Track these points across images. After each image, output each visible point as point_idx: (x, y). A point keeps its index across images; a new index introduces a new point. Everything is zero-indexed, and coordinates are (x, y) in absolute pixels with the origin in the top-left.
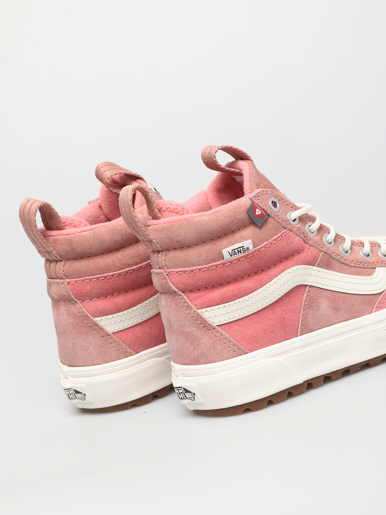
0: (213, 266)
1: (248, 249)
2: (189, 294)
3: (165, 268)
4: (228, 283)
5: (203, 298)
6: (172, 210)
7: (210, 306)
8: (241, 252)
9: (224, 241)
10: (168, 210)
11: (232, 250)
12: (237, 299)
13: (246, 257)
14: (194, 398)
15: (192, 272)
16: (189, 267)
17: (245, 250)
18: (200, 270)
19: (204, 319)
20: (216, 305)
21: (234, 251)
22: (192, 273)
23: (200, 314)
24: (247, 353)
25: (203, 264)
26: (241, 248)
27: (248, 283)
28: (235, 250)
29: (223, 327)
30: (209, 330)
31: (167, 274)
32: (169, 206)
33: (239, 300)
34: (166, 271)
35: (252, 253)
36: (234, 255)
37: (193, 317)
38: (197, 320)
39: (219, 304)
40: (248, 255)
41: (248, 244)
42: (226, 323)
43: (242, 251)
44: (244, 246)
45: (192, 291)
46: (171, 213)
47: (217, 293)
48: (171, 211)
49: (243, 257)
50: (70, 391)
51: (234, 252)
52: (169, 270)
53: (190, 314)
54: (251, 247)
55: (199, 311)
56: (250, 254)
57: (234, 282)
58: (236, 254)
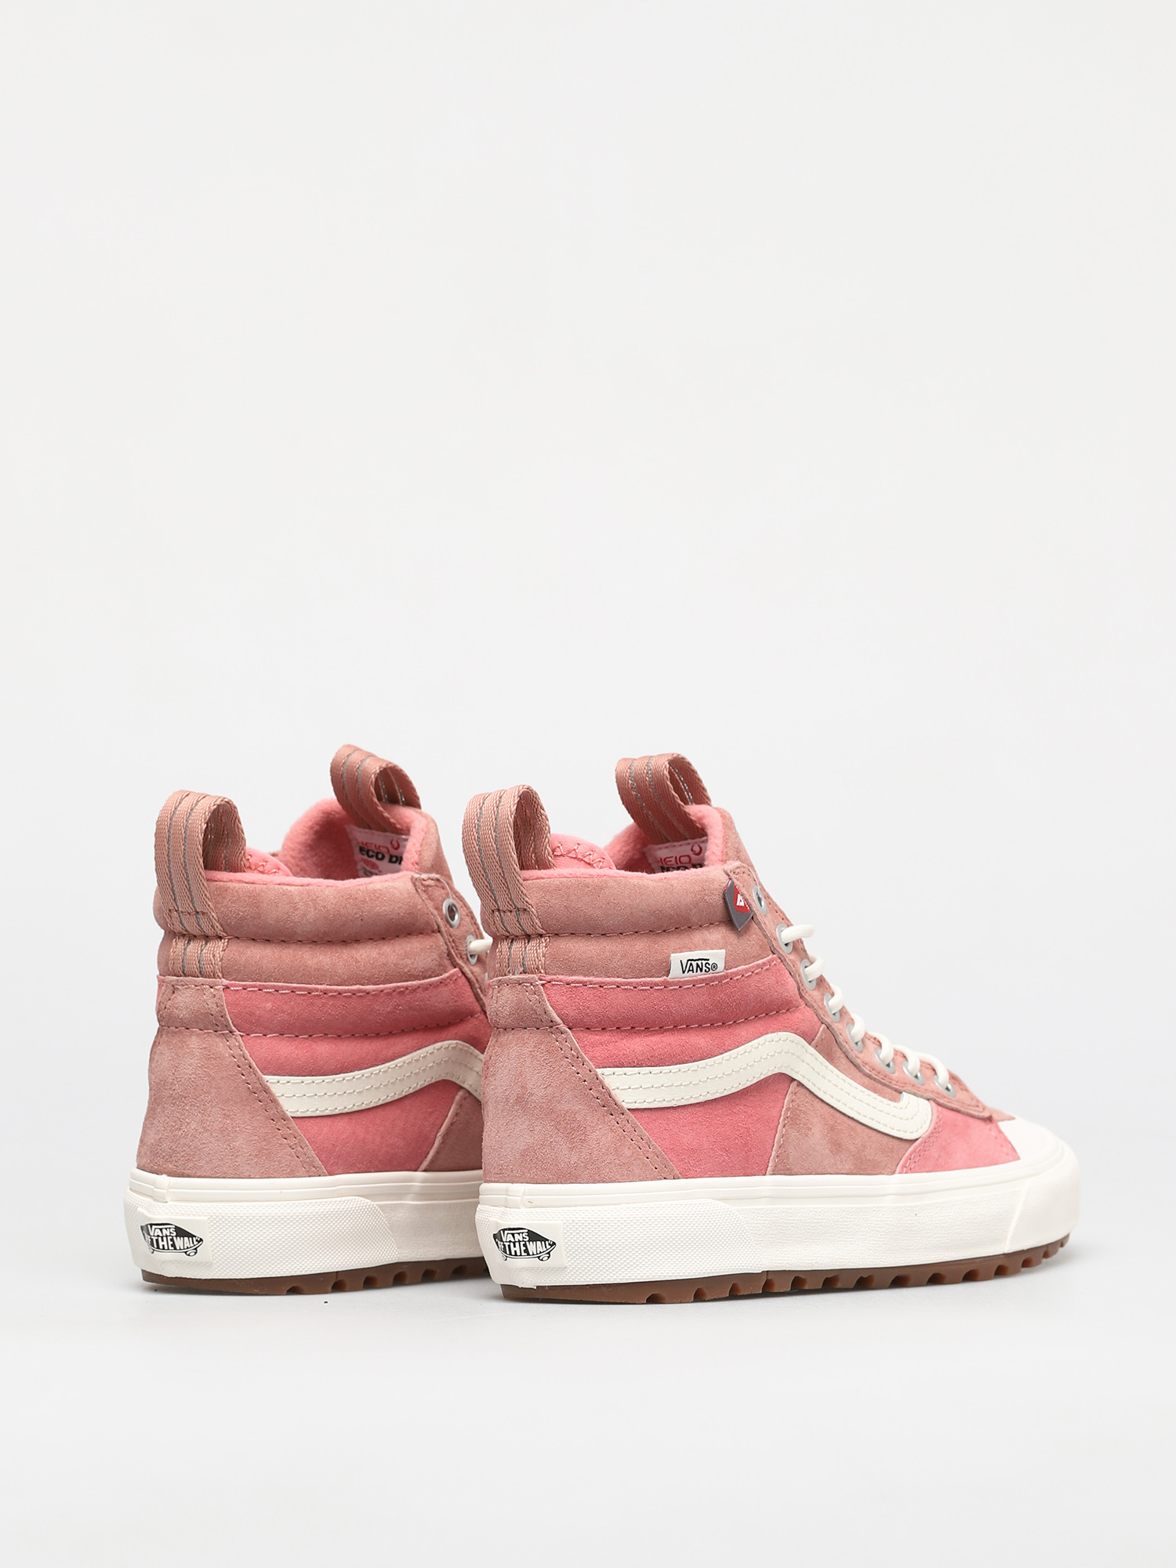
0: (645, 984)
1: (715, 966)
2: (581, 1034)
3: (542, 971)
4: (662, 1029)
5: (611, 1047)
6: (579, 857)
7: (622, 1066)
8: (701, 970)
9: (673, 941)
10: (570, 855)
11: (688, 960)
12: (676, 1064)
13: (707, 982)
14: (549, 1253)
15: (600, 986)
16: (597, 976)
17: (710, 967)
18: (618, 987)
19: (607, 1089)
20: (635, 1067)
21: (691, 964)
22: (601, 989)
23: (600, 1077)
24: (679, 1178)
25: (627, 976)
26: (704, 962)
27: (699, 1040)
28: (693, 962)
29: (639, 1114)
30: (612, 1115)
31: (543, 985)
32: (575, 848)
33: (678, 1066)
34: (543, 978)
35: (720, 979)
36: (689, 970)
37: (585, 1081)
38: (591, 1089)
39: (641, 1066)
40: (712, 979)
41: (717, 956)
42: (645, 1109)
43: (704, 968)
44: (708, 960)
45: (588, 1028)
46: (576, 861)
47: (638, 1044)
48: (575, 858)
49: (703, 980)
50: (164, 1230)
51: (688, 967)
52: (549, 978)
53: (578, 1073)
54: (721, 966)
55: (599, 1071)
56: (716, 978)
57: (672, 1029)
58: (693, 970)
